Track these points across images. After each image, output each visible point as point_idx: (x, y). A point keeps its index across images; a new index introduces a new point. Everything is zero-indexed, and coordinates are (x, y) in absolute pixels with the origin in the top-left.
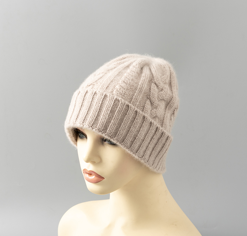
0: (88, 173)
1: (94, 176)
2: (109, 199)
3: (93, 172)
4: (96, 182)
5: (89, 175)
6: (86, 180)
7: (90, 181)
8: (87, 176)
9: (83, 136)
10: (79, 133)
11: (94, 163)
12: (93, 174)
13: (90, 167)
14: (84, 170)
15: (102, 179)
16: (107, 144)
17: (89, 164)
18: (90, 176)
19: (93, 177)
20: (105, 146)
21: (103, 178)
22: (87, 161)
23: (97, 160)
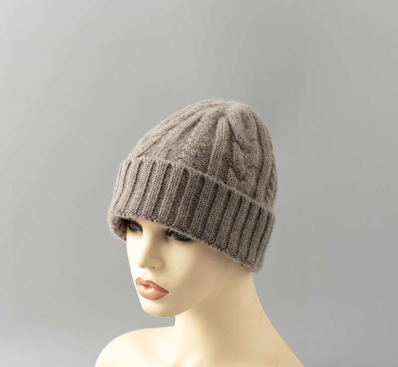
0: (143, 285)
1: (153, 289)
2: (174, 325)
3: (151, 282)
4: (156, 298)
5: (145, 287)
6: (141, 294)
7: (147, 297)
8: (142, 288)
9: (136, 228)
10: (130, 223)
11: (152, 268)
12: (151, 285)
13: (147, 275)
14: (138, 279)
15: (165, 294)
16: (173, 240)
17: (145, 270)
18: (146, 289)
19: (151, 291)
20: (170, 242)
21: (167, 292)
22: (143, 266)
23: (157, 264)
